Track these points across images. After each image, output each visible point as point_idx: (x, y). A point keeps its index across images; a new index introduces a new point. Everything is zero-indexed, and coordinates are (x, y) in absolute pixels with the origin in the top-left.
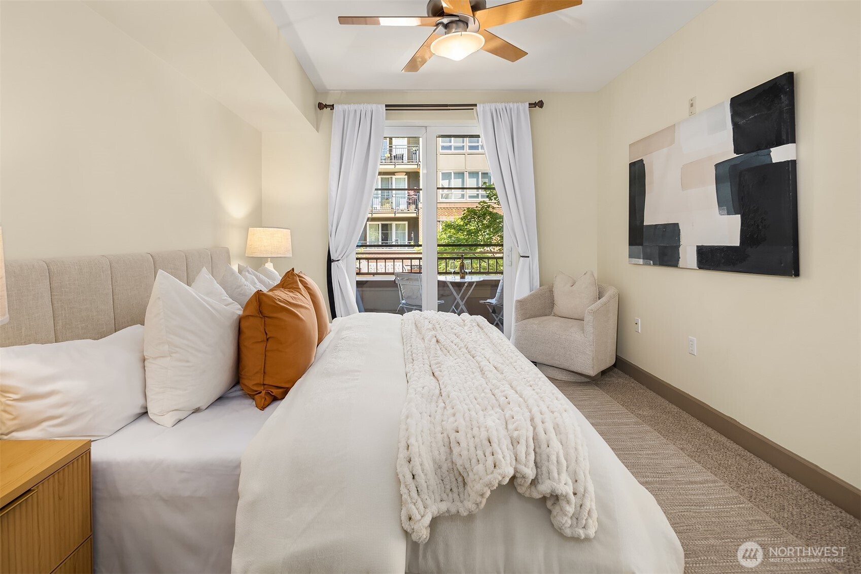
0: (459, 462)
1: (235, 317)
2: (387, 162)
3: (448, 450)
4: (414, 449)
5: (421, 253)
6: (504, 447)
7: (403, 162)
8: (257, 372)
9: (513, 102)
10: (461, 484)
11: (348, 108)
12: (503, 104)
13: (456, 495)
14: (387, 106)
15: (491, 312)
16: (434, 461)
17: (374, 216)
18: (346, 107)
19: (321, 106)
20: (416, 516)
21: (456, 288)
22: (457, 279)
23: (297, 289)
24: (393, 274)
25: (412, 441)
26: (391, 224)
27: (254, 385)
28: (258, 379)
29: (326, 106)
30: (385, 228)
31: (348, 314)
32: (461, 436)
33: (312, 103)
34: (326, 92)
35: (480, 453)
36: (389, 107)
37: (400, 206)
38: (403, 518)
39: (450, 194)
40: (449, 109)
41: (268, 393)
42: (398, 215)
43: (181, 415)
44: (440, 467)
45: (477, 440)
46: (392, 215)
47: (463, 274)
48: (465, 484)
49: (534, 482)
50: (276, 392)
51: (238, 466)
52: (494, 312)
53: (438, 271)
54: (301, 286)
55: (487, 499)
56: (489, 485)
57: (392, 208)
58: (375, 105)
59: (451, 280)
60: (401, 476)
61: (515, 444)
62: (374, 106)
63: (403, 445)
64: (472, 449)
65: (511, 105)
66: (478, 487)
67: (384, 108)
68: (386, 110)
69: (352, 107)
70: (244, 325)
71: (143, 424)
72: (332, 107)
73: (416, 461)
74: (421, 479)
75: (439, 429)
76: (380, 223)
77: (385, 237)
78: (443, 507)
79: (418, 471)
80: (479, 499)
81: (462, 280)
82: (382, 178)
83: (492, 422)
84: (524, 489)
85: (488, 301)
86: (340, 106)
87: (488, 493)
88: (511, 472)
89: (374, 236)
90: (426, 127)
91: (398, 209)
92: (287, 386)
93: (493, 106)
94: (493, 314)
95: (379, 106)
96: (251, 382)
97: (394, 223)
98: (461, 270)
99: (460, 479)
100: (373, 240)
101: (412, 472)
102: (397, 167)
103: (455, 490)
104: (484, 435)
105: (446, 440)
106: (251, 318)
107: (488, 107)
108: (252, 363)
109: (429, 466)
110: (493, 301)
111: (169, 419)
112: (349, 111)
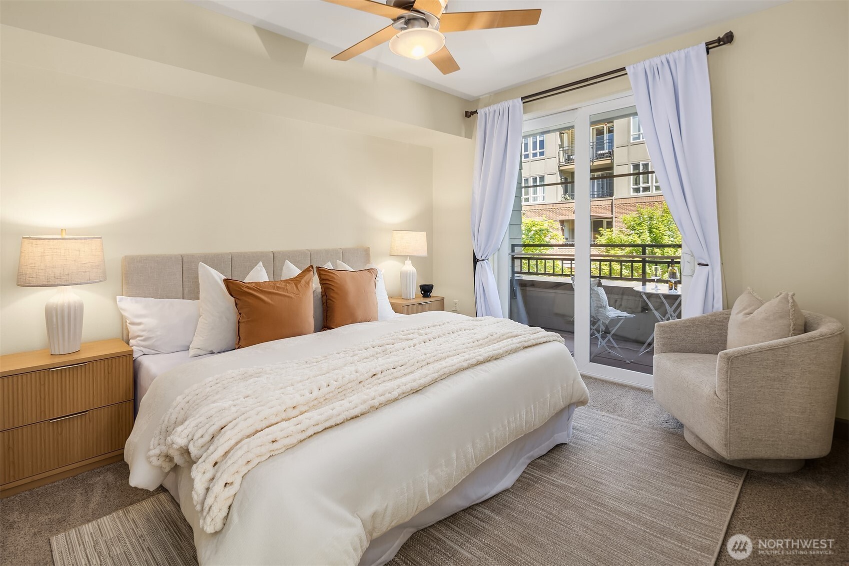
5: (573, 255)
11: (489, 110)
14: (523, 98)
18: (487, 109)
19: (468, 114)
29: (471, 113)
36: (526, 99)
40: (596, 83)
53: (590, 274)
58: (511, 101)
67: (521, 102)
68: (524, 103)
69: (492, 108)
72: (476, 113)
86: (483, 110)
93: (648, 63)
95: (516, 100)
107: (640, 66)
112: (488, 113)
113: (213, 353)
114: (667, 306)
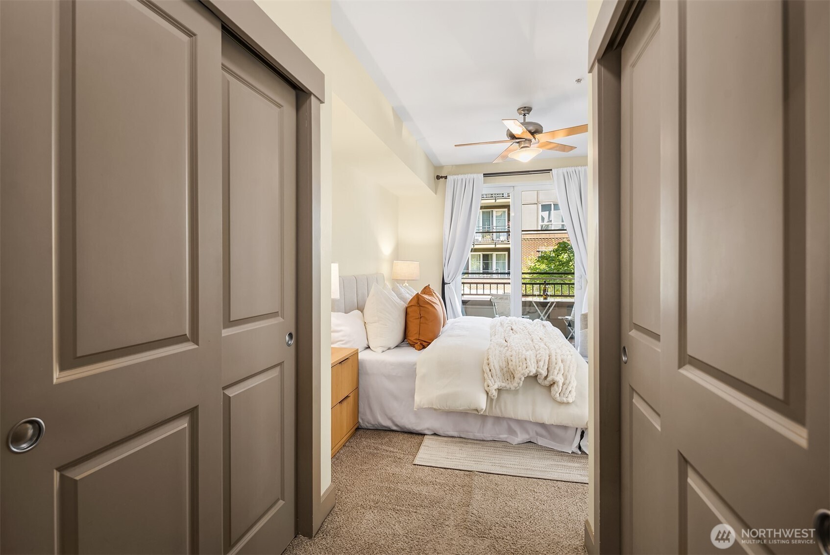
0: (511, 368)
1: (405, 307)
2: (489, 197)
3: (507, 364)
4: (491, 360)
6: (532, 362)
7: (503, 196)
8: (416, 333)
9: (581, 166)
10: (513, 378)
11: (457, 178)
12: (573, 168)
13: (509, 382)
14: (484, 174)
15: (567, 325)
16: (500, 367)
17: (476, 247)
18: (455, 177)
19: (438, 177)
20: (491, 384)
21: (541, 308)
22: (541, 300)
23: (432, 295)
24: (489, 295)
25: (490, 357)
26: (492, 255)
27: (415, 339)
28: (416, 336)
29: (442, 177)
30: (486, 258)
31: (455, 317)
32: (513, 358)
33: (433, 176)
34: (441, 167)
35: (521, 363)
36: (486, 175)
37: (501, 238)
38: (485, 386)
39: (550, 225)
41: (421, 344)
42: (498, 246)
43: (385, 349)
44: (503, 369)
45: (520, 359)
46: (493, 246)
47: (546, 296)
48: (514, 378)
49: (546, 377)
50: (424, 344)
51: (415, 364)
52: (570, 325)
54: (434, 294)
55: (523, 382)
56: (523, 374)
57: (493, 240)
58: (476, 174)
59: (535, 301)
60: (485, 370)
61: (538, 362)
62: (475, 176)
63: (486, 358)
64: (517, 362)
65: (580, 168)
66: (519, 375)
67: (483, 176)
69: (460, 177)
70: (408, 310)
71: (368, 350)
72: (446, 177)
73: (492, 364)
74: (493, 371)
75: (503, 355)
76: (481, 253)
77: (486, 266)
78: (504, 385)
79: (492, 368)
80: (519, 381)
81: (545, 301)
82: (483, 212)
83: (530, 354)
84: (541, 380)
85: (566, 317)
86: (451, 177)
87: (523, 379)
88: (534, 371)
89: (476, 265)
90: (514, 187)
91: (498, 241)
92: (429, 341)
93: (565, 170)
94: (569, 327)
95: (479, 175)
96: (412, 337)
97: (495, 254)
98: (544, 293)
99: (512, 376)
100: (475, 269)
101: (489, 368)
102: (498, 201)
103: (509, 379)
104: (524, 356)
105: (506, 360)
106: (413, 307)
107: (561, 170)
108: (413, 328)
109: (497, 367)
110: (569, 318)
111: (380, 350)
112: (457, 180)
113: (389, 349)
114: (540, 312)
